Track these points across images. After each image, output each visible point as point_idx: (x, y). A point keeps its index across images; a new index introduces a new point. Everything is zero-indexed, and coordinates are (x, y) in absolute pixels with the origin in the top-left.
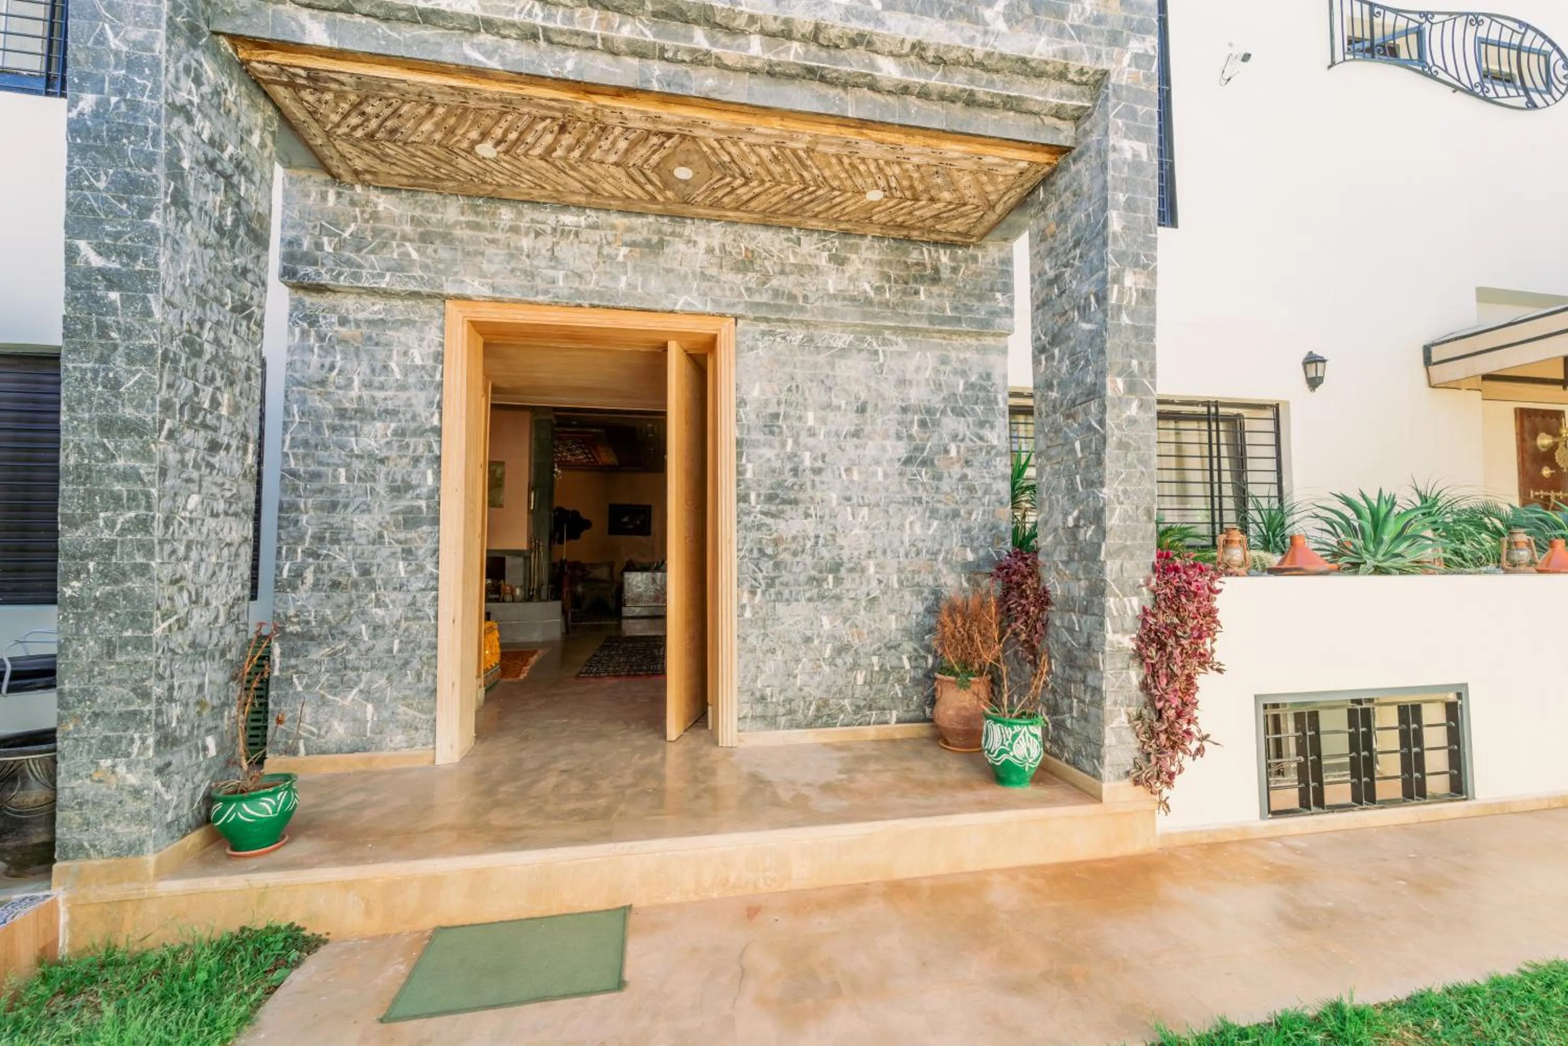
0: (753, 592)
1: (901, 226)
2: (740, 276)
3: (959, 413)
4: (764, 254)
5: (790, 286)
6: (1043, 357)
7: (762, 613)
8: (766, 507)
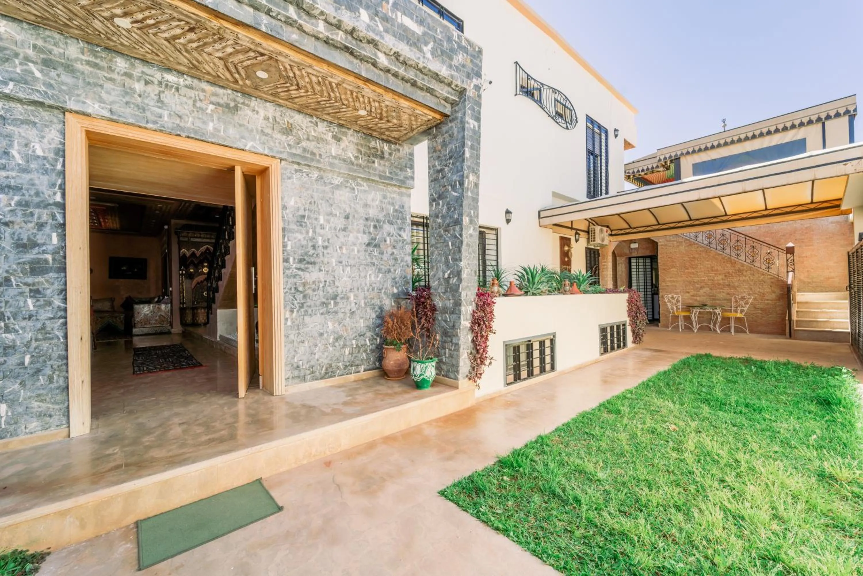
0: (292, 311)
1: (370, 129)
2: (284, 137)
3: (391, 223)
4: (298, 127)
5: (312, 147)
6: (434, 203)
7: (297, 322)
8: (298, 266)
